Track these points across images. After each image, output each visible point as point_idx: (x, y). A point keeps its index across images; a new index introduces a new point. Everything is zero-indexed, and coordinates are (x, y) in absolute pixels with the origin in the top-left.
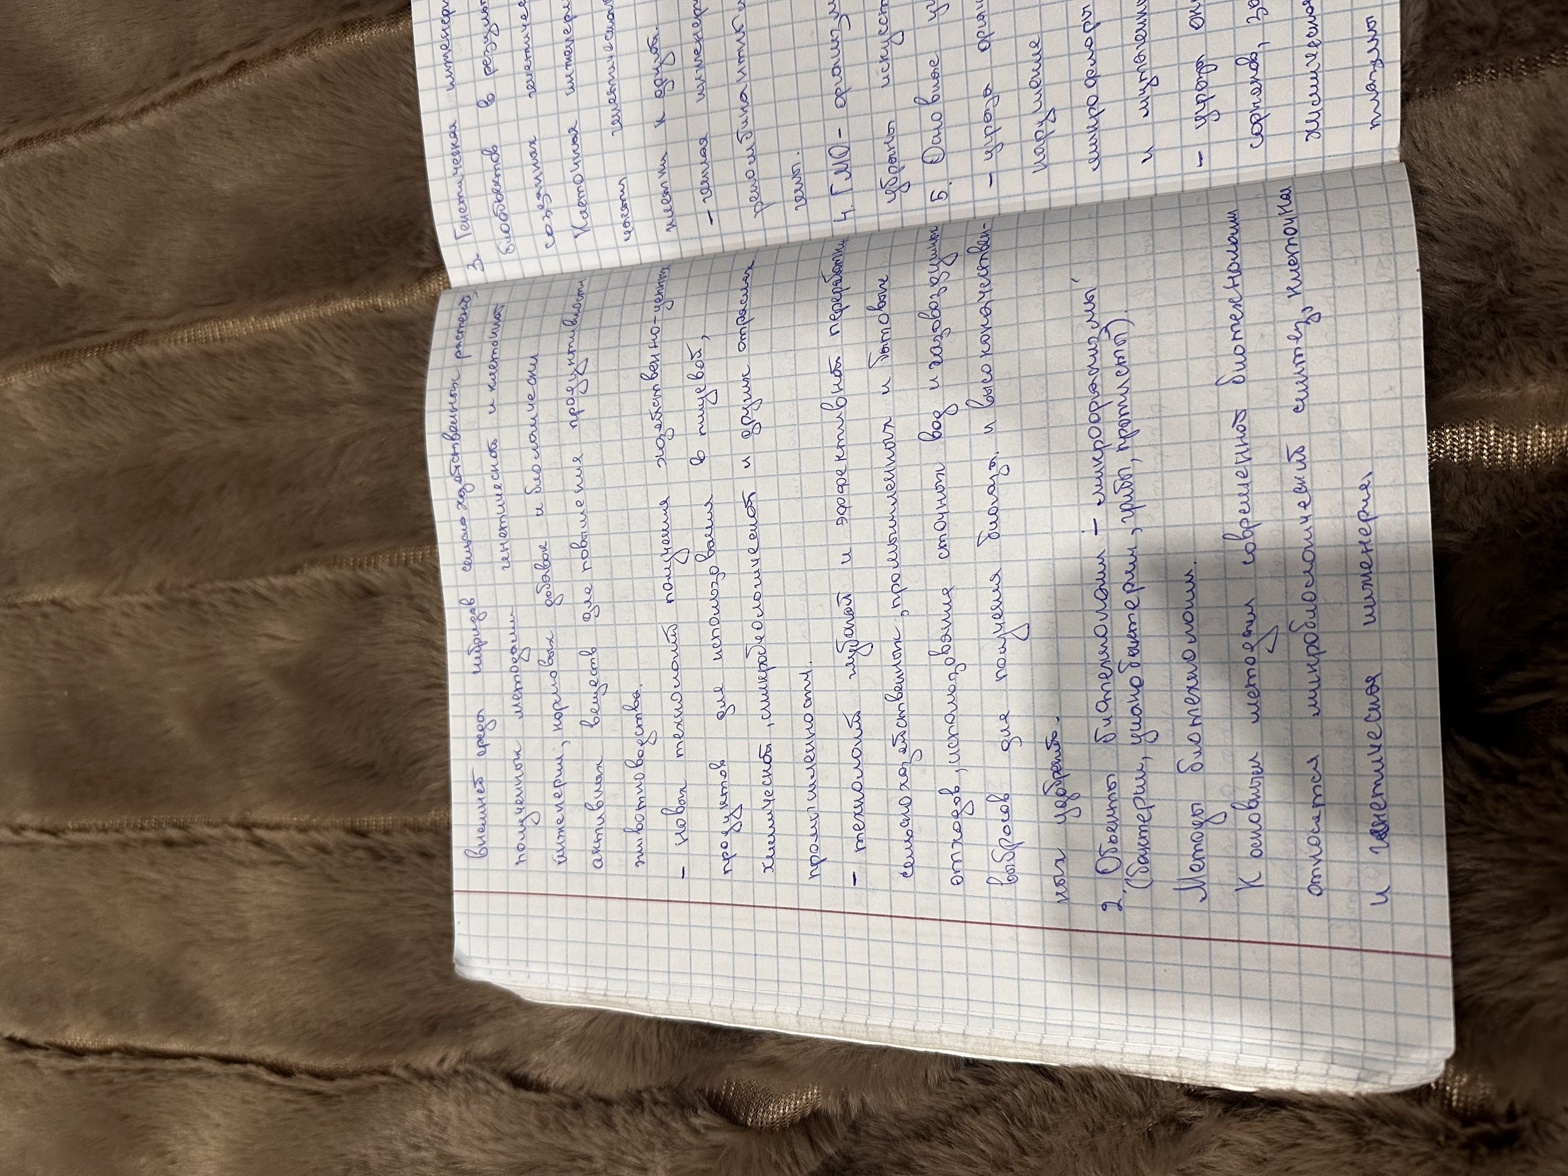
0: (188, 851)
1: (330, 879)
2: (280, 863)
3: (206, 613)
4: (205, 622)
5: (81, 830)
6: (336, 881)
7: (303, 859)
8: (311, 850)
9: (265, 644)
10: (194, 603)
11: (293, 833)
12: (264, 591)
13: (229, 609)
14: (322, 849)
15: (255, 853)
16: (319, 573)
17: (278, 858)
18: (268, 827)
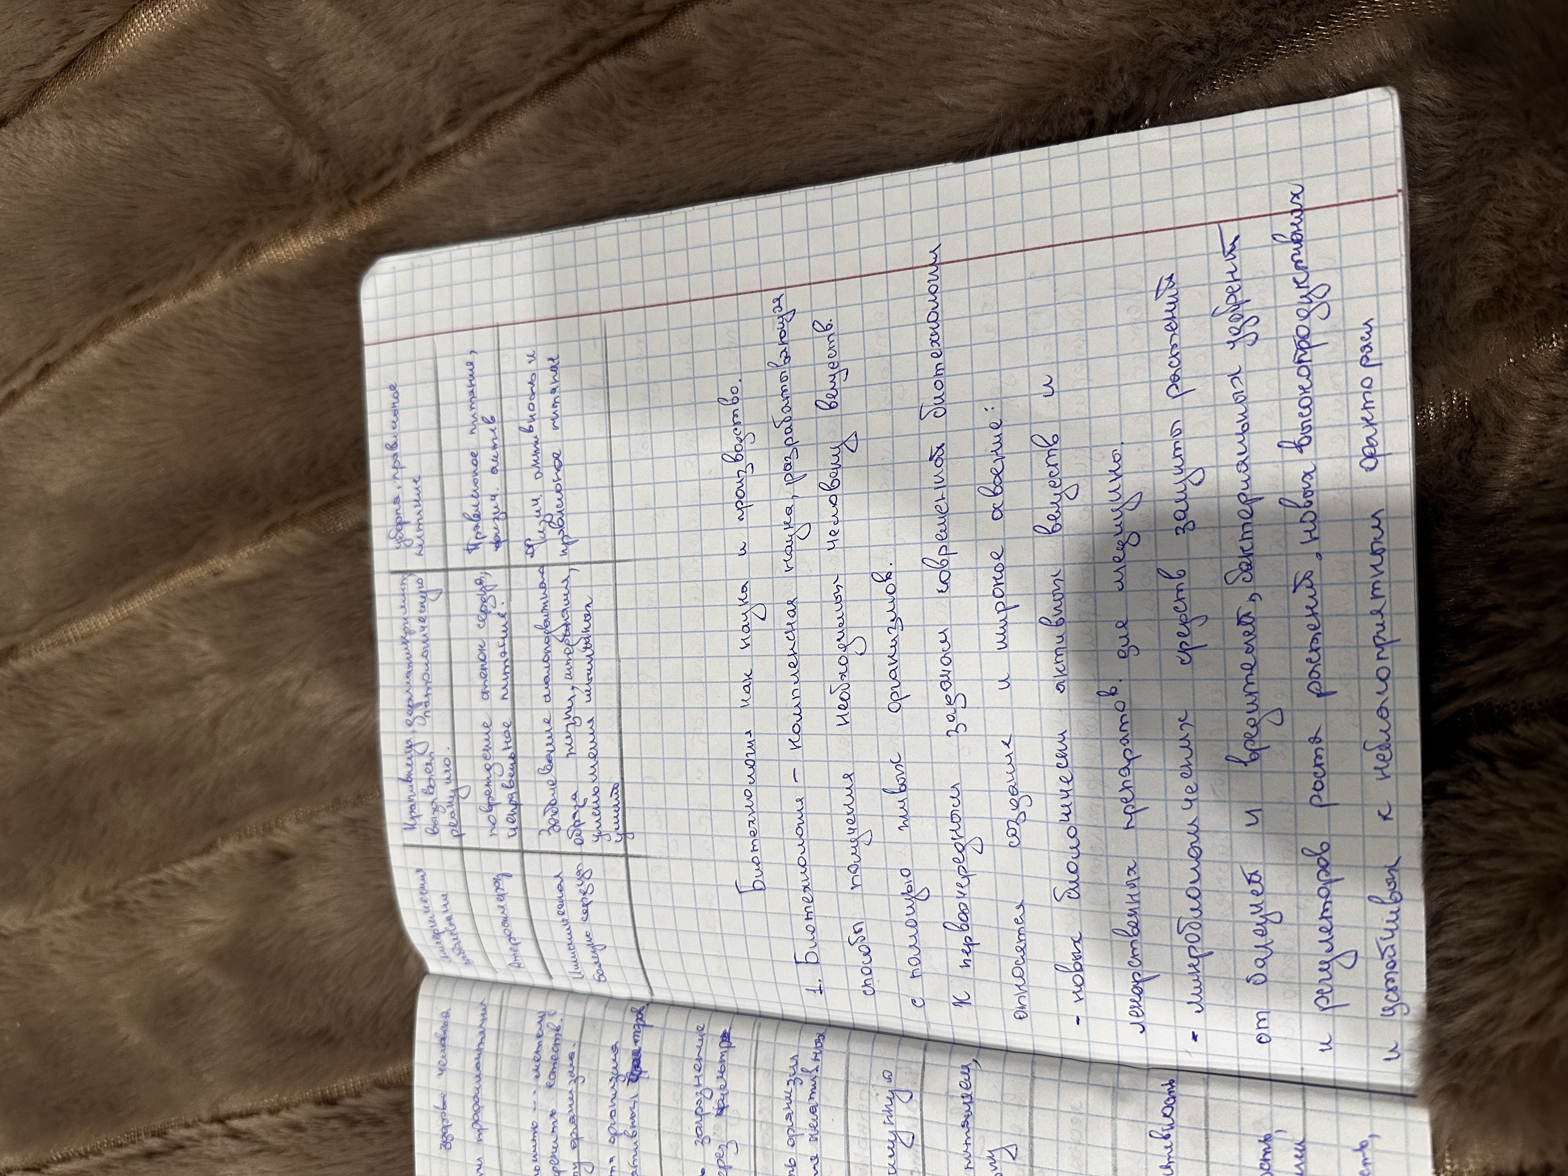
0: (168, 1159)
2: (259, 1151)
5: (66, 1159)
7: (281, 1143)
8: (286, 1131)
9: (195, 930)
10: (119, 904)
11: (265, 1117)
12: (181, 876)
14: (296, 1127)
15: (233, 1146)
16: (230, 847)
17: (257, 1147)
18: (241, 1116)
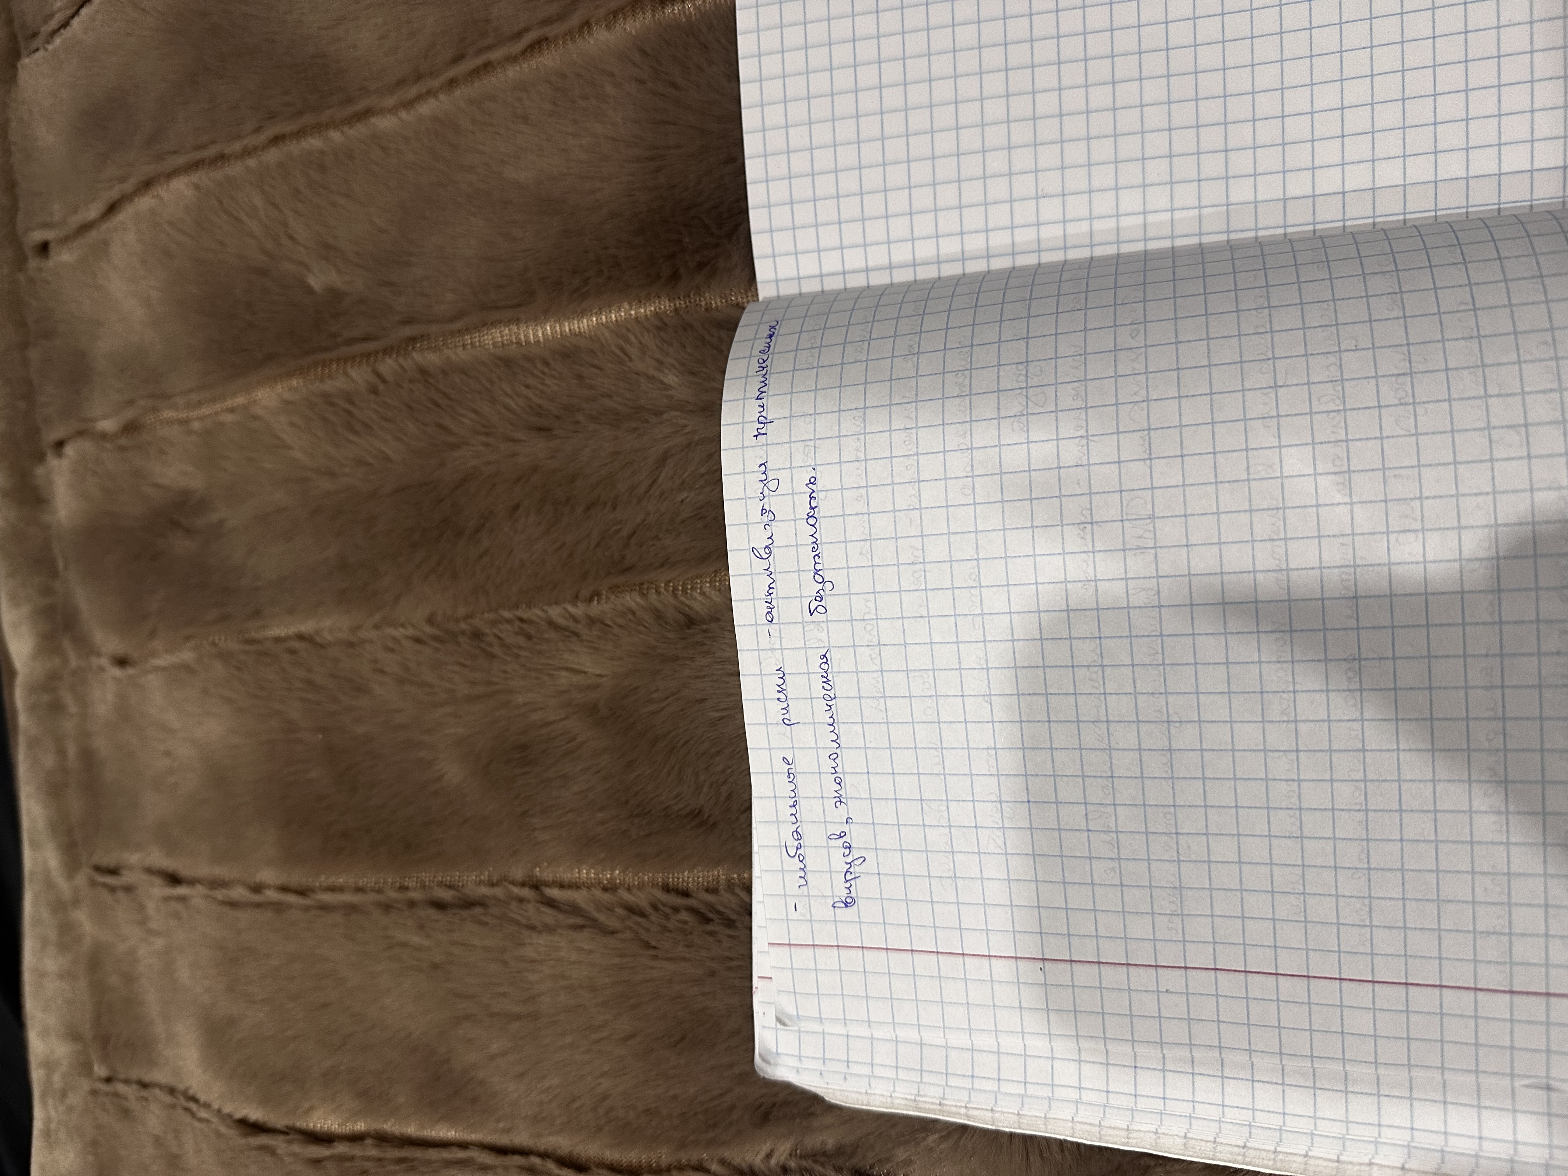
0: (465, 913)
1: (647, 946)
2: (582, 927)
3: (491, 645)
4: (492, 656)
5: (332, 889)
6: (654, 948)
7: (612, 923)
8: (620, 911)
9: (564, 679)
12: (561, 621)
13: (521, 640)
14: (632, 910)
15: (549, 916)
17: (579, 921)
18: (562, 886)
